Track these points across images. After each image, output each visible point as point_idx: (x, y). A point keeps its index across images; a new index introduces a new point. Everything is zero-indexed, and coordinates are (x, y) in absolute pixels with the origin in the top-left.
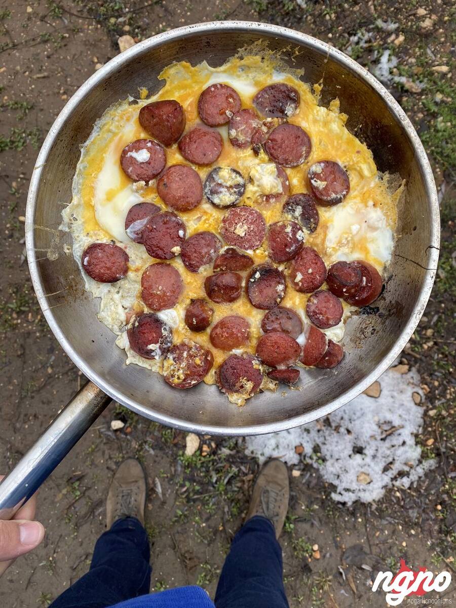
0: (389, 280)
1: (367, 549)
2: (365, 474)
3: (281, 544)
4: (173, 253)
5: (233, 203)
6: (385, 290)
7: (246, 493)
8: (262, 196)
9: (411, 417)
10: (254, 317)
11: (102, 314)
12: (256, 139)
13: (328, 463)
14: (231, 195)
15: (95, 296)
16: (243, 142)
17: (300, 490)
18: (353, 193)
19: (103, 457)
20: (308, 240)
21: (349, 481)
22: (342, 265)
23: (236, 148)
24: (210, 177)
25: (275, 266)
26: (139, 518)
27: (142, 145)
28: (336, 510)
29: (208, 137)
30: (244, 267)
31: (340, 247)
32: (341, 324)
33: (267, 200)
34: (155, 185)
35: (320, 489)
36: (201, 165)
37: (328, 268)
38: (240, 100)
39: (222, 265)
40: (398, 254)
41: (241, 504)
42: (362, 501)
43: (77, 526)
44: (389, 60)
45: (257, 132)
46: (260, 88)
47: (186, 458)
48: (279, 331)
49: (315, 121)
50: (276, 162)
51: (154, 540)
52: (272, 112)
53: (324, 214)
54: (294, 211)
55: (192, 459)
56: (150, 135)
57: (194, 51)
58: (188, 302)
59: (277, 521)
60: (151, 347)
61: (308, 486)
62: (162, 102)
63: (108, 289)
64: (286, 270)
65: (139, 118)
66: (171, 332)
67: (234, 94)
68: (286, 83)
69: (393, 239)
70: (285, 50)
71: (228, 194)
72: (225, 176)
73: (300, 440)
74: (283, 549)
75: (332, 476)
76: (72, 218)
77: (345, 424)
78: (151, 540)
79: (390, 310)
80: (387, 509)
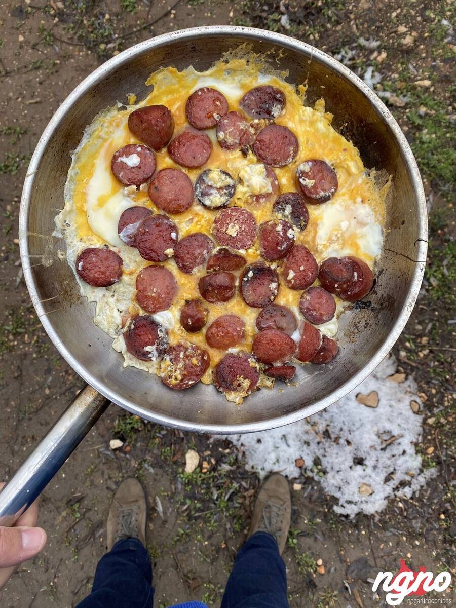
0: (380, 275)
1: (372, 563)
2: (367, 485)
3: (284, 560)
4: (167, 256)
5: (224, 204)
6: (377, 285)
7: (248, 509)
8: (252, 196)
9: (410, 425)
10: (248, 315)
11: (98, 319)
12: (244, 140)
13: (329, 476)
14: (221, 196)
15: (90, 300)
16: (232, 143)
17: (302, 503)
18: (341, 190)
19: (103, 477)
20: (299, 238)
21: (351, 493)
22: (333, 261)
23: (224, 150)
24: (200, 180)
25: (267, 264)
26: (139, 538)
27: (132, 150)
28: (339, 523)
29: (196, 140)
30: (237, 267)
31: (330, 243)
32: (335, 319)
33: (257, 200)
34: (147, 189)
35: (322, 502)
36: (191, 168)
37: (319, 265)
38: (227, 102)
39: (215, 265)
40: (388, 249)
41: (243, 520)
42: (365, 513)
43: (78, 549)
44: (373, 76)
45: (244, 133)
46: (246, 91)
47: (186, 476)
48: (273, 328)
49: (302, 121)
50: (264, 163)
51: (157, 560)
52: (259, 113)
53: (314, 211)
54: (284, 210)
55: (192, 477)
56: (139, 140)
57: (180, 57)
58: (183, 303)
59: (280, 536)
60: (148, 348)
61: (310, 499)
62: (150, 107)
63: (103, 293)
64: (278, 268)
65: (129, 124)
66: (167, 333)
67: (221, 98)
68: (271, 85)
69: (382, 233)
70: (269, 53)
71: (218, 195)
72: (215, 177)
73: (301, 453)
74: (287, 565)
75: (334, 488)
76: (65, 224)
77: (345, 435)
78: (153, 560)
79: (382, 304)
80: (390, 520)
